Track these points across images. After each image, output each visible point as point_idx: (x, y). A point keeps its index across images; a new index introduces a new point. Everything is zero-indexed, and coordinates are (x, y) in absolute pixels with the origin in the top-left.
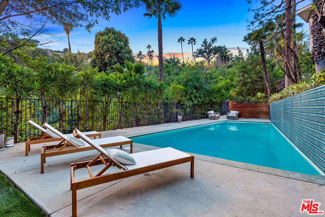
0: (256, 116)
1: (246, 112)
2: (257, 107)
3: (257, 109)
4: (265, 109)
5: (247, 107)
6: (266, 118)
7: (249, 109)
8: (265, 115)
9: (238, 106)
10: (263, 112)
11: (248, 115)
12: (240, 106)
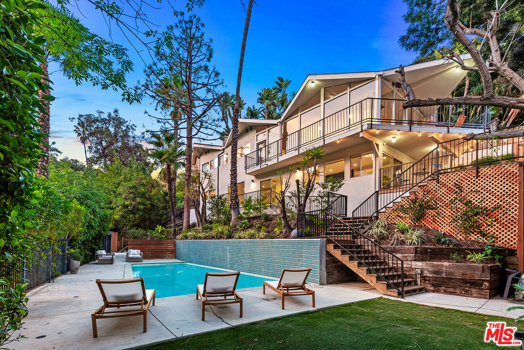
0: (161, 255)
1: (148, 251)
2: (161, 244)
3: (162, 246)
4: (171, 247)
5: (149, 244)
6: (172, 258)
7: (152, 247)
8: (171, 254)
9: (138, 242)
10: (169, 250)
11: (150, 255)
12: (139, 242)
